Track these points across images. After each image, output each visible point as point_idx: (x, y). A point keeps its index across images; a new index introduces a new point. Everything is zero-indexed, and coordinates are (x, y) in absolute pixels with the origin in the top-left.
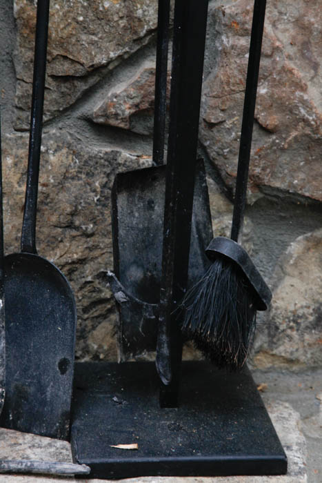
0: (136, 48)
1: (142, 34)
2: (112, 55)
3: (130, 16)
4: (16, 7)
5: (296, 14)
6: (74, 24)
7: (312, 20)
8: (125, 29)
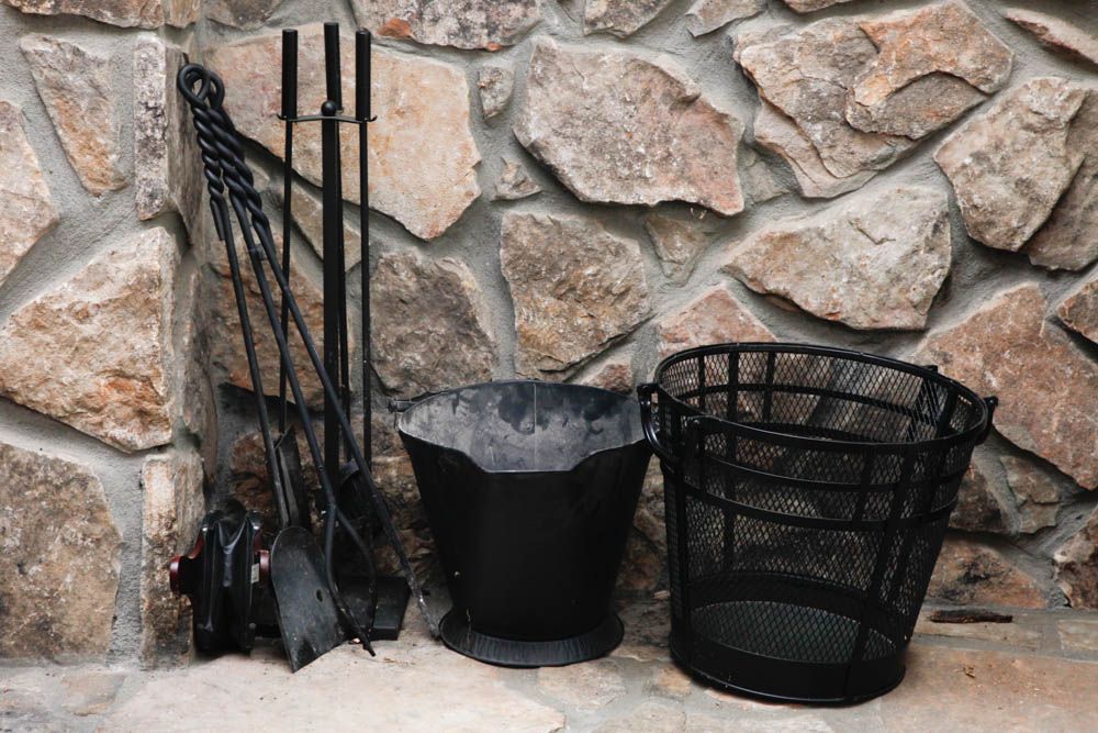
0: (601, 350)
1: (605, 341)
2: (584, 355)
3: (596, 329)
4: (517, 324)
5: (712, 328)
6: (557, 335)
7: (724, 332)
8: (593, 337)
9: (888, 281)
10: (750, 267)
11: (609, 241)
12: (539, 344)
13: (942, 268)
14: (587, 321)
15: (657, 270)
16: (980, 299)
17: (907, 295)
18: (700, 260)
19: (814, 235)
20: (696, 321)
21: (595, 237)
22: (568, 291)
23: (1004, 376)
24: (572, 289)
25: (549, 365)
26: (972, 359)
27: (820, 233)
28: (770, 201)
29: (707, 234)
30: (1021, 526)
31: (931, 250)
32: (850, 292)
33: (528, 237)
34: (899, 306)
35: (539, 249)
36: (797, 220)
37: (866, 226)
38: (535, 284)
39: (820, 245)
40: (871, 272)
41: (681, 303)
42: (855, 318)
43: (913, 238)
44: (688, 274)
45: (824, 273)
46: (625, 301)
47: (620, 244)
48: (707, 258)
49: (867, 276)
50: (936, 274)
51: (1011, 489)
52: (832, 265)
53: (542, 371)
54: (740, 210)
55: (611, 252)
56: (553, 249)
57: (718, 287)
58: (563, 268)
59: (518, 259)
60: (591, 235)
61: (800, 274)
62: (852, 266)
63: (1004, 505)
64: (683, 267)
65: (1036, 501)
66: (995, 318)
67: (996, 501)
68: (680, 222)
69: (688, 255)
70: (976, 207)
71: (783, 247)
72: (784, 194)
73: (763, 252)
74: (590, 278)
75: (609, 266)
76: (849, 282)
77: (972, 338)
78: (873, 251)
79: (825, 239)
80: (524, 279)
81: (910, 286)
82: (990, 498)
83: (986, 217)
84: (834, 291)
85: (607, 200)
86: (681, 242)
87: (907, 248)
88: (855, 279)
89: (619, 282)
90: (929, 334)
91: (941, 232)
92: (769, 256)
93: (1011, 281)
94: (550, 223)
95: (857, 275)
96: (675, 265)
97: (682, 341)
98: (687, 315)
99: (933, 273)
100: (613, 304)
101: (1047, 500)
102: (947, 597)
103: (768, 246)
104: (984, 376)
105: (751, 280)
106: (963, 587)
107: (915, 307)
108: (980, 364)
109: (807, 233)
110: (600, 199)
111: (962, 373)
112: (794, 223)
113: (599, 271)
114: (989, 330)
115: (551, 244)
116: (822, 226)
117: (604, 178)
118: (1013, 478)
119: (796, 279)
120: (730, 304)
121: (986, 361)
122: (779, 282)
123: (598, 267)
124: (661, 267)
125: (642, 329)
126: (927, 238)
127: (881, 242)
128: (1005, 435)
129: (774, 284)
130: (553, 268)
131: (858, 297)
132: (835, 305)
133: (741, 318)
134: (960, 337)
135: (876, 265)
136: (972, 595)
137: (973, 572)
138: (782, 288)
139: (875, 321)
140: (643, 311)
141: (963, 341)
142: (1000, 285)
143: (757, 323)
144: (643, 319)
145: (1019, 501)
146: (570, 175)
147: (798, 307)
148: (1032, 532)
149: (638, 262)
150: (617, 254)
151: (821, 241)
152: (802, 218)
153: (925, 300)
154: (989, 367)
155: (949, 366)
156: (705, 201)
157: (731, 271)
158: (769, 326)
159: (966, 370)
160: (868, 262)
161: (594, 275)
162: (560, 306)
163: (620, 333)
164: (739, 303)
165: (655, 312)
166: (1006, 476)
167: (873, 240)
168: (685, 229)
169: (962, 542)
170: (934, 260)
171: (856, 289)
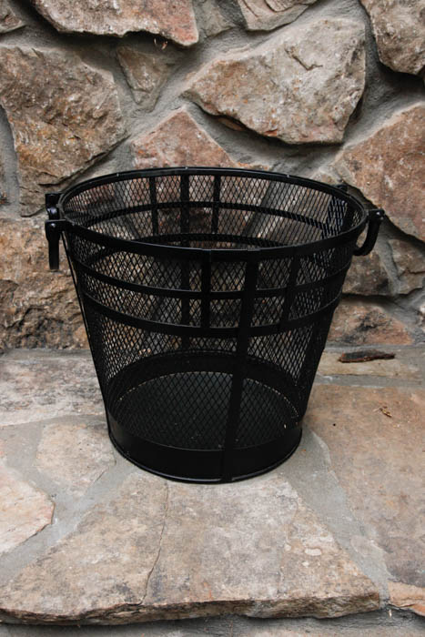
9: (316, 102)
10: (205, 92)
11: (87, 71)
12: (35, 162)
13: (358, 90)
14: (74, 142)
15: (129, 98)
16: (382, 118)
17: (330, 114)
18: (164, 88)
19: (257, 62)
20: (163, 139)
21: (75, 68)
22: (55, 116)
23: (399, 179)
24: (59, 115)
25: (46, 180)
26: (376, 166)
27: (262, 61)
28: (220, 35)
29: (169, 66)
30: (400, 289)
31: (350, 75)
32: (286, 112)
33: (18, 68)
34: (323, 123)
35: (27, 79)
36: (242, 51)
37: (299, 53)
38: (28, 110)
39: (261, 71)
40: (303, 94)
41: (150, 126)
42: (289, 134)
43: (336, 64)
44: (154, 101)
45: (265, 96)
46: (104, 125)
47: (97, 74)
48: (169, 87)
49: (299, 98)
50: (353, 96)
51: (395, 264)
52: (272, 89)
53: (40, 185)
54: (196, 41)
55: (89, 81)
56: (39, 79)
57: (179, 110)
58: (50, 95)
59: (11, 89)
60: (71, 66)
61: (246, 98)
62: (288, 89)
63: (391, 276)
64: (150, 95)
65: (412, 271)
66: (394, 133)
67: (386, 273)
68: (146, 55)
69: (154, 84)
70: (388, 35)
71: (231, 74)
72: (231, 28)
73: (215, 79)
74: (74, 104)
75: (89, 94)
76: (285, 104)
77: (377, 149)
78: (304, 76)
79: (266, 66)
80: (17, 106)
81: (332, 107)
82: (382, 271)
83: (395, 43)
84: (273, 111)
85: (81, 30)
86: (148, 72)
87: (332, 73)
88: (289, 100)
89: (98, 107)
90: (345, 147)
91: (358, 59)
92: (221, 82)
93: (408, 102)
94: (35, 55)
95: (291, 97)
96: (144, 93)
97: (152, 156)
98: (156, 134)
99: (351, 95)
100: (94, 127)
101: (418, 270)
102: (346, 341)
103: (220, 73)
104: (384, 179)
105: (207, 104)
106: (358, 334)
107: (336, 124)
108: (382, 169)
109: (252, 61)
110: (75, 30)
111: (368, 177)
112: (239, 54)
113: (80, 98)
114: (390, 142)
115: (37, 74)
116: (263, 55)
117: (77, 9)
118: (397, 255)
119: (242, 102)
120: (189, 124)
121: (385, 167)
122: (230, 105)
123: (80, 95)
124: (132, 95)
125: (119, 148)
126: (347, 65)
127: (311, 68)
128: (396, 224)
129: (225, 106)
130: (41, 97)
131: (291, 116)
132: (274, 123)
133: (199, 136)
134: (368, 149)
135: (307, 88)
136: (364, 339)
137: (366, 324)
138: (231, 110)
139: (304, 136)
140: (119, 132)
141: (370, 152)
142: (398, 106)
143: (212, 140)
144: (120, 140)
145: (400, 272)
146: (46, 6)
147: (243, 126)
148: (406, 293)
149: (113, 90)
150: (94, 83)
151: (262, 68)
152: (246, 50)
153: (344, 118)
154: (387, 172)
155: (358, 172)
156: (166, 33)
157: (190, 96)
158: (221, 143)
159: (371, 175)
160: (301, 85)
161: (76, 102)
162: (51, 129)
163: (102, 151)
164: (197, 124)
165: (129, 133)
166: (392, 254)
167: (304, 66)
168: (150, 61)
169: (360, 303)
170: (352, 83)
171: (291, 109)
